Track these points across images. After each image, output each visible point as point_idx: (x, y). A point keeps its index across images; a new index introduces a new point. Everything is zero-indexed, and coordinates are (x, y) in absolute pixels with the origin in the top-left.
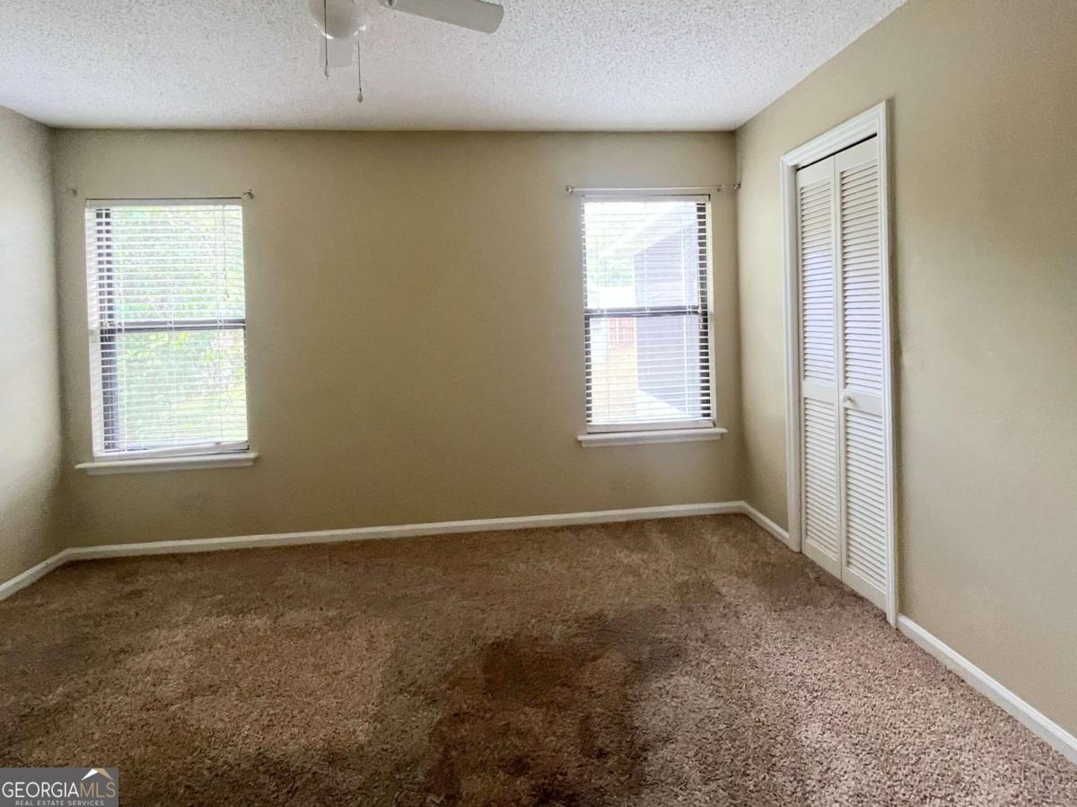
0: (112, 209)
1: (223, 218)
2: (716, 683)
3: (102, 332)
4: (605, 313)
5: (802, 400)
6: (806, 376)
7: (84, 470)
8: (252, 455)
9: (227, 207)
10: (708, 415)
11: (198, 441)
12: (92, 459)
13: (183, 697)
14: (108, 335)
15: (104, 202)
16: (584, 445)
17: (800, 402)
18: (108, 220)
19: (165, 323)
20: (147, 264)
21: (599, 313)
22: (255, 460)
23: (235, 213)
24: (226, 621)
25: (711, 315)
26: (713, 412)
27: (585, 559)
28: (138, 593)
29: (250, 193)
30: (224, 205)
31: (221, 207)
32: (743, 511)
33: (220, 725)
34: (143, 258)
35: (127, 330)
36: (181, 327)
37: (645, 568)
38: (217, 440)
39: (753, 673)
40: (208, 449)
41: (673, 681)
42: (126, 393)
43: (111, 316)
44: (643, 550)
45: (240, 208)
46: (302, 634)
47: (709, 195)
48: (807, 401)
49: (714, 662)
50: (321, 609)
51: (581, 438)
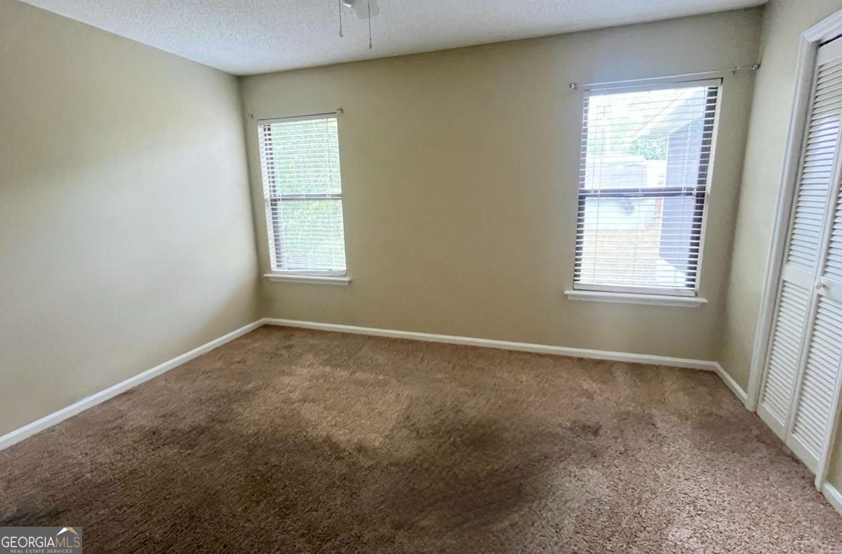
0: (272, 125)
1: (327, 127)
2: (617, 481)
3: (272, 200)
4: (599, 193)
5: (781, 281)
6: (789, 260)
7: (267, 278)
8: (347, 279)
9: (329, 120)
10: (693, 286)
11: (320, 268)
12: (272, 272)
13: (300, 401)
14: (274, 202)
15: (268, 120)
16: (569, 298)
17: (779, 285)
18: (269, 132)
19: (300, 195)
20: (307, 153)
21: (592, 193)
22: (350, 282)
23: (333, 123)
24: (328, 369)
25: (708, 196)
26: (697, 284)
27: (553, 379)
28: (291, 347)
29: (341, 109)
30: (327, 118)
31: (325, 120)
32: (714, 370)
33: (314, 419)
34: (304, 150)
35: (283, 199)
36: (310, 198)
37: (598, 395)
38: (330, 268)
39: (652, 484)
40: (325, 273)
41: (584, 471)
42: (284, 237)
43: (274, 191)
44: (604, 382)
45: (335, 119)
46: (362, 384)
47: (722, 79)
48: (786, 284)
49: (623, 468)
50: (376, 374)
51: (566, 292)
